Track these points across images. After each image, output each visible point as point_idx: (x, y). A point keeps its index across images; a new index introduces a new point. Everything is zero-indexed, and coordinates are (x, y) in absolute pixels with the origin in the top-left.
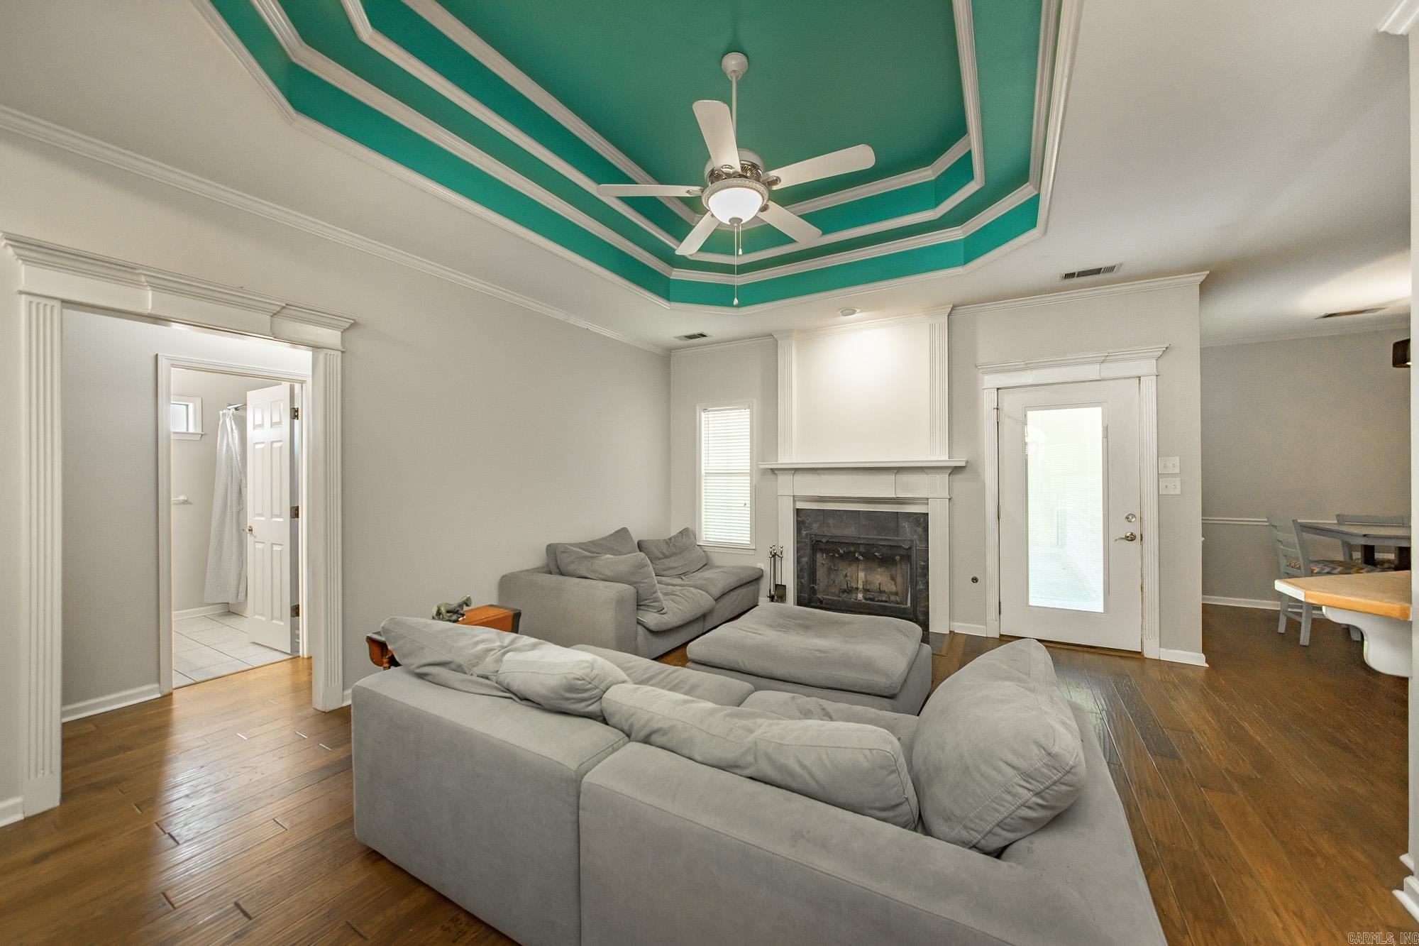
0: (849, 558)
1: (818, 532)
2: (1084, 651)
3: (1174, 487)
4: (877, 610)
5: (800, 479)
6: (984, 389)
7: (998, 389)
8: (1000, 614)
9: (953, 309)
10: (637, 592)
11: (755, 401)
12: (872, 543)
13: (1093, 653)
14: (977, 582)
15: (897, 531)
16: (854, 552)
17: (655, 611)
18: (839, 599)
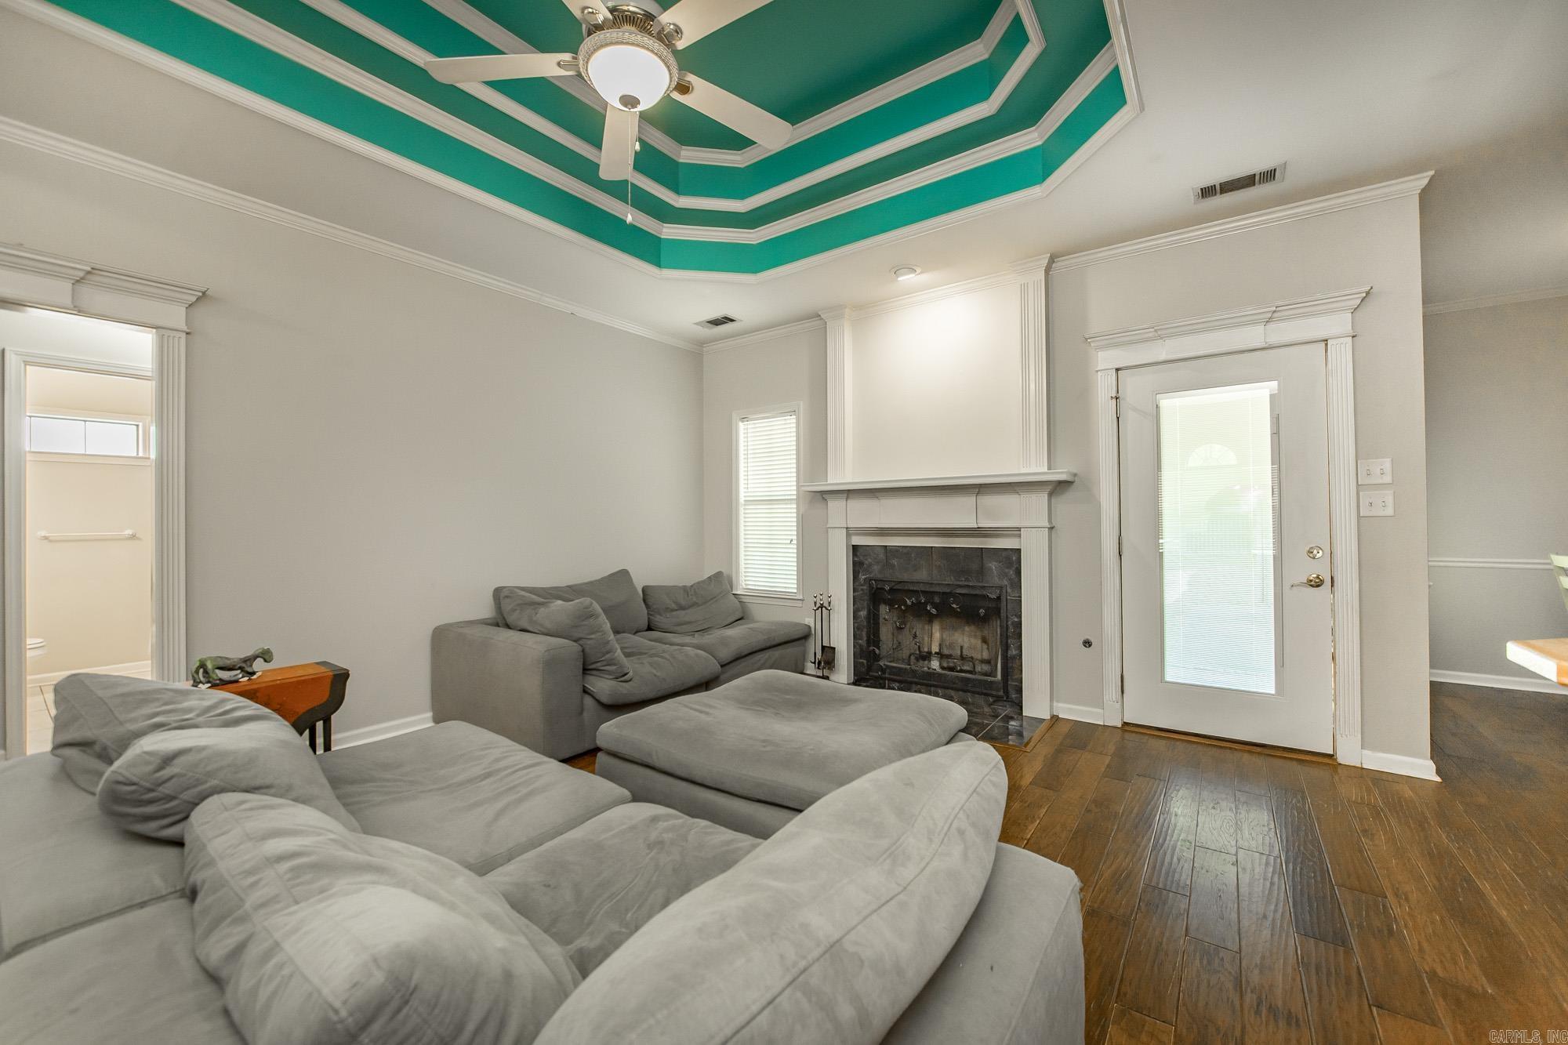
0: (919, 611)
1: (879, 576)
2: (1245, 751)
3: (1384, 505)
4: (954, 683)
5: (857, 505)
6: (1097, 371)
7: (1117, 370)
8: (1123, 692)
9: (1052, 260)
10: (583, 651)
11: (802, 403)
12: (948, 591)
13: (1259, 754)
14: (1090, 646)
15: (982, 571)
16: (926, 604)
17: (611, 677)
18: (907, 666)
